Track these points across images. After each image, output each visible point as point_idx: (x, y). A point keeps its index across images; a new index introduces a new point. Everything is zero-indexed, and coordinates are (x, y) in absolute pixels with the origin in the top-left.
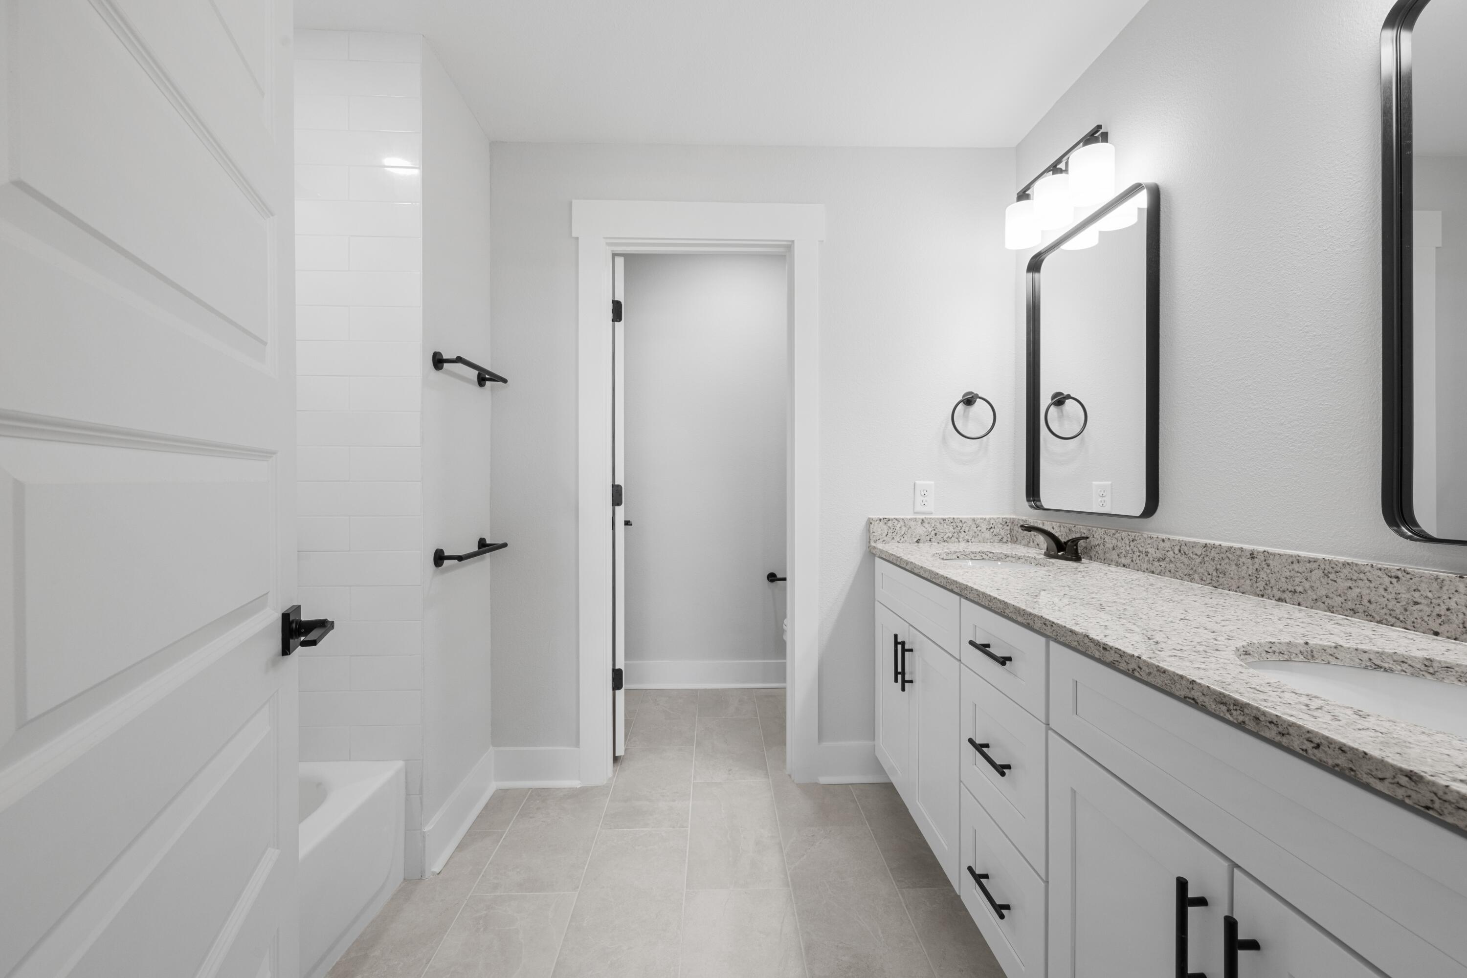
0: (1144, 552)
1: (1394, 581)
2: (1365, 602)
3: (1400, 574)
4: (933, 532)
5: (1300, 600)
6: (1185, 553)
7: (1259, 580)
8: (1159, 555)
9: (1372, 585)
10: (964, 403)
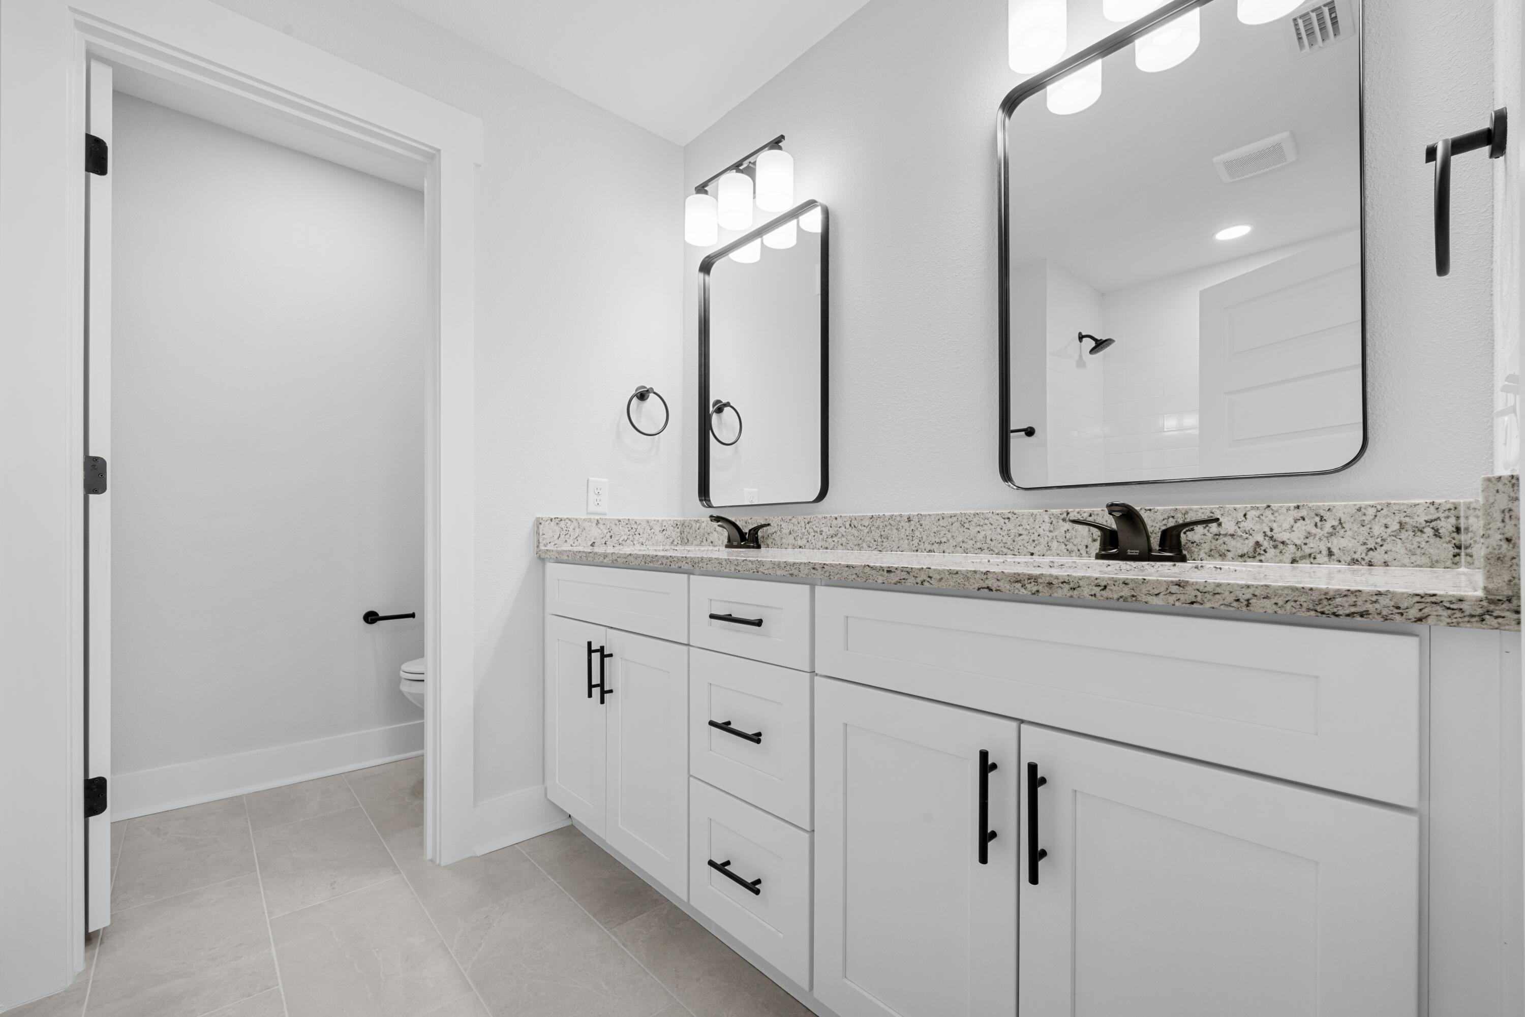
0: (818, 532)
1: (1007, 521)
2: (988, 541)
3: (1010, 516)
4: (609, 535)
5: (944, 548)
6: (855, 526)
7: (914, 538)
8: (832, 532)
9: (993, 527)
10: (637, 397)
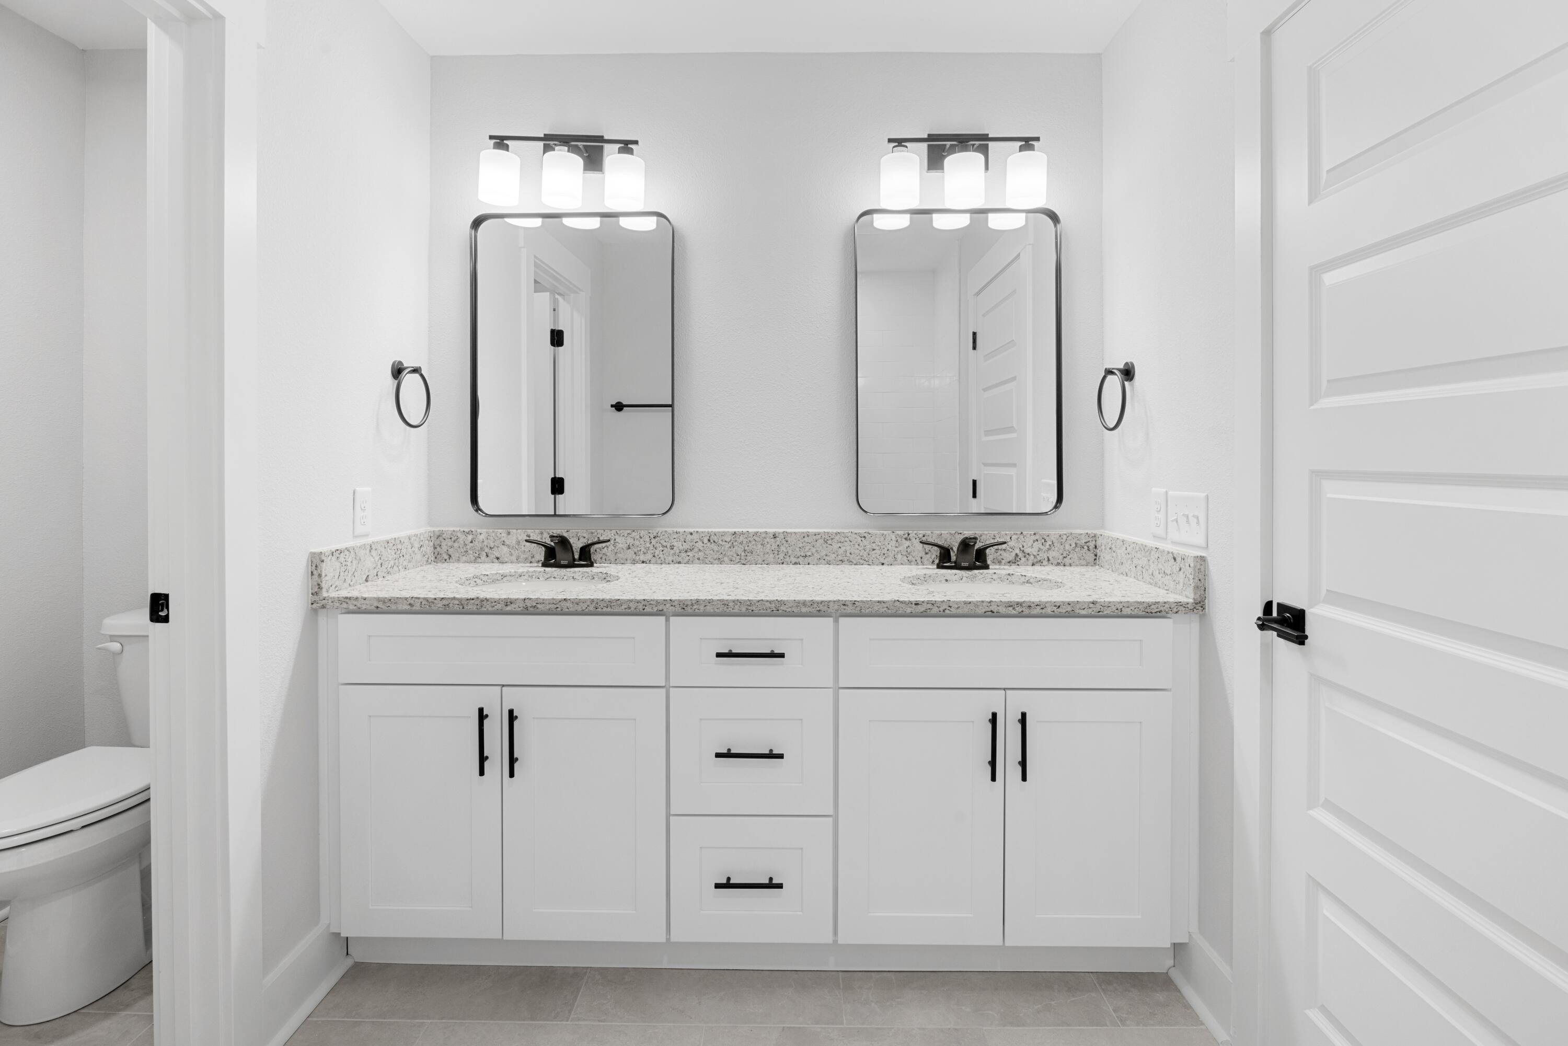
2: (848, 554)
3: (866, 535)
4: (380, 562)
5: (809, 561)
6: (714, 542)
7: (780, 552)
8: (686, 546)
9: (852, 544)
10: (395, 377)
